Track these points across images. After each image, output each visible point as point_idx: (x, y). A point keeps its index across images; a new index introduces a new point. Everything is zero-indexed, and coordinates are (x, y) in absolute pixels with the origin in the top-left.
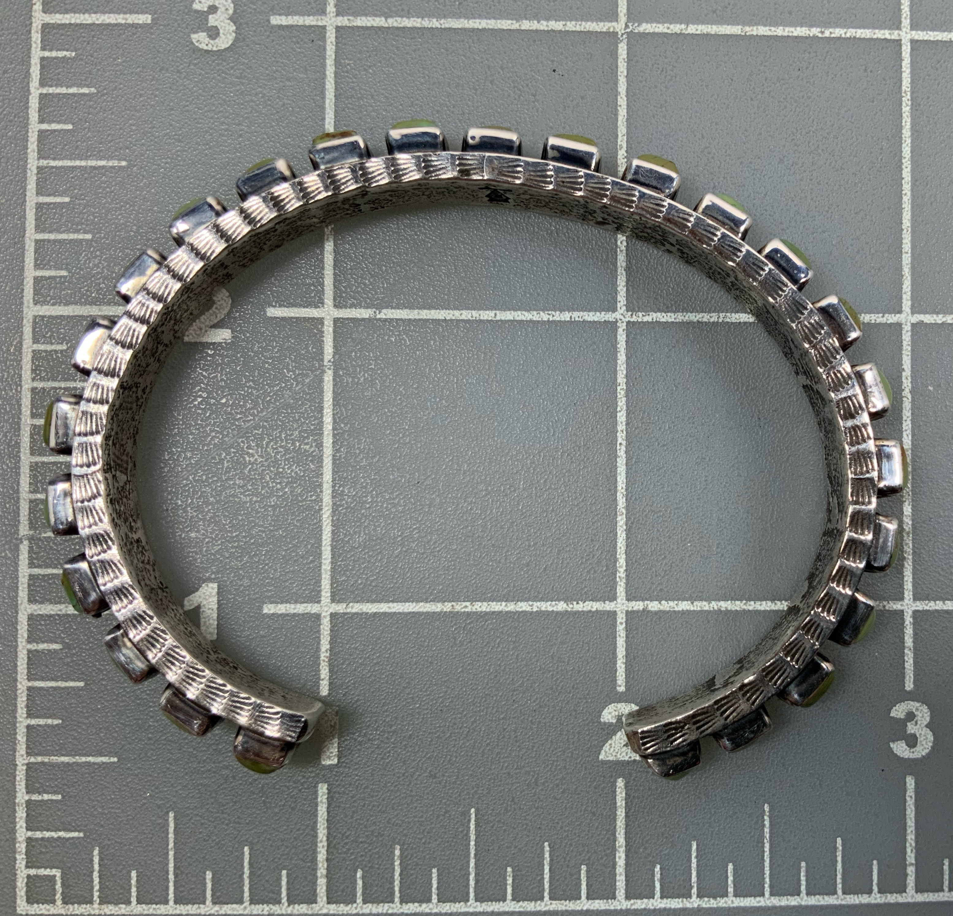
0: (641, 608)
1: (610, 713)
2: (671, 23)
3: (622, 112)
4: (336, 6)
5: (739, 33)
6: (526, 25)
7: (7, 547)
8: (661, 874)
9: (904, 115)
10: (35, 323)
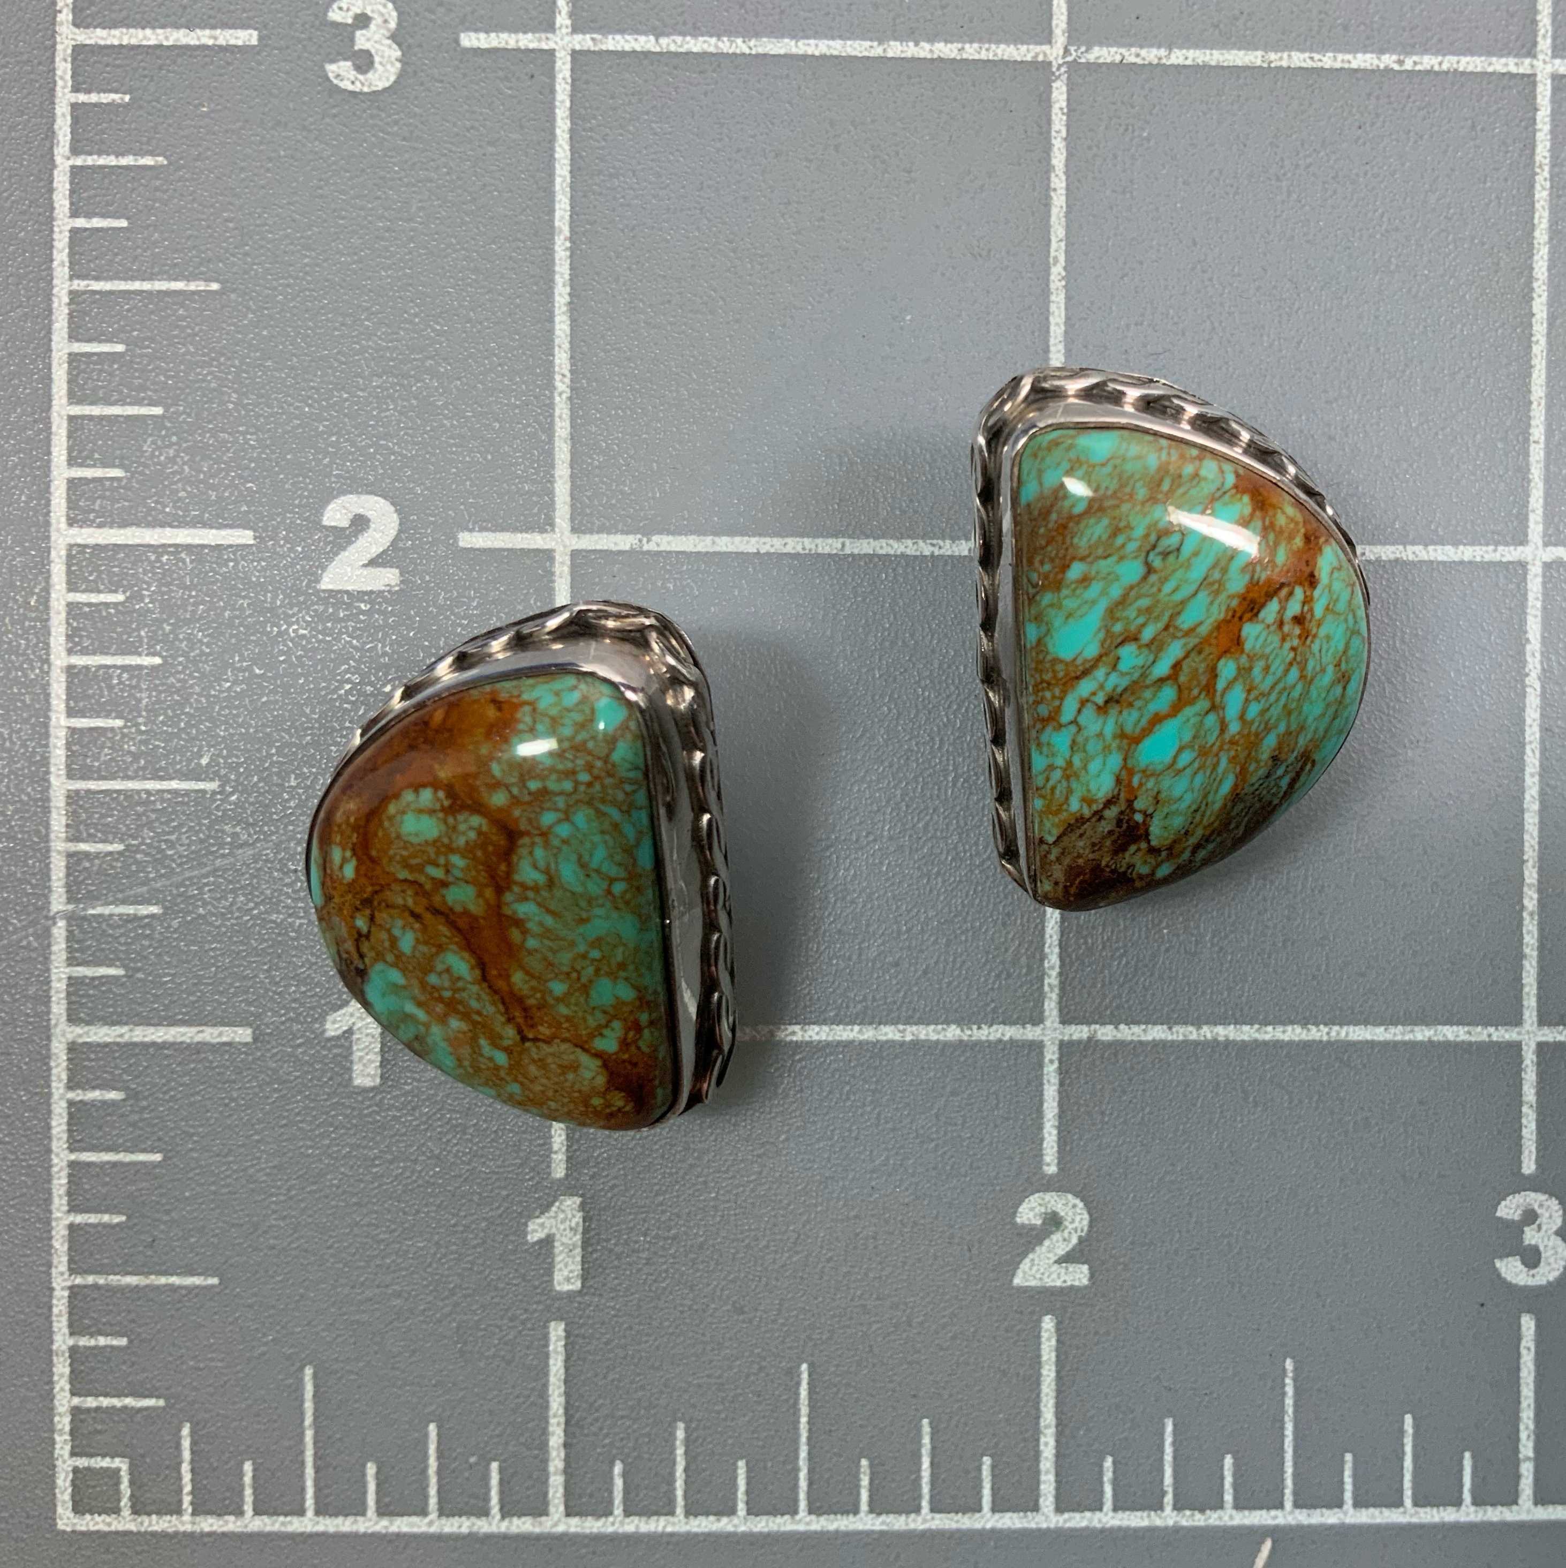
0: (1085, 1036)
1: (1032, 1209)
2: (1141, 47)
3: (1059, 201)
4: (571, 15)
5: (1258, 62)
6: (895, 49)
7: (31, 930)
8: (1114, 1472)
9: (1537, 206)
10: (70, 556)
